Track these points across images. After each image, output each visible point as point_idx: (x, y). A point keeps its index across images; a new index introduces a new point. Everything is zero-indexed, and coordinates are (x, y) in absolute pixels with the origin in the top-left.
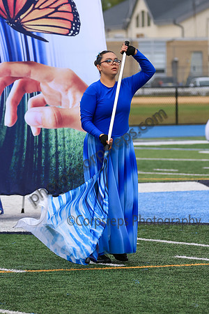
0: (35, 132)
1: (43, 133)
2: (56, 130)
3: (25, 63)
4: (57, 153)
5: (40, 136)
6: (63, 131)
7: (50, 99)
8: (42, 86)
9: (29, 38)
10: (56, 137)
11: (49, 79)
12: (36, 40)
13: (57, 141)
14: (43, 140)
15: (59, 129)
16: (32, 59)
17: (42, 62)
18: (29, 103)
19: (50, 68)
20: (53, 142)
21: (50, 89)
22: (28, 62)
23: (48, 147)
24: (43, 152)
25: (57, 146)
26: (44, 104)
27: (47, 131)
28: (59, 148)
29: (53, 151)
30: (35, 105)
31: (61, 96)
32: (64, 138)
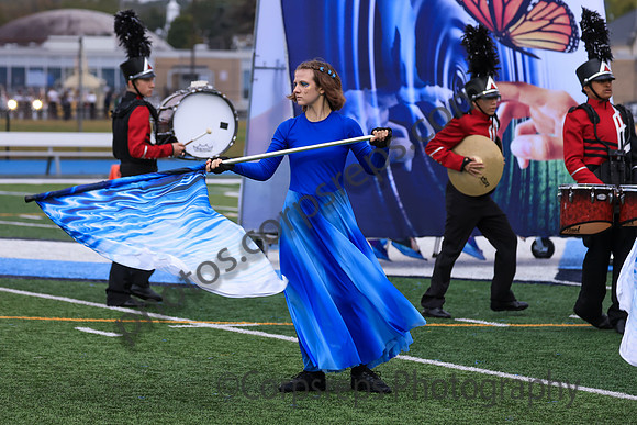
0: (522, 164)
1: (532, 165)
2: (547, 163)
3: (513, 83)
4: (548, 189)
5: (528, 168)
6: (556, 164)
7: (541, 126)
8: (532, 111)
9: (518, 54)
10: (547, 171)
11: (540, 102)
12: (526, 57)
13: (547, 175)
14: (532, 174)
15: (551, 162)
16: (521, 79)
17: (533, 82)
18: (516, 130)
19: (541, 90)
20: (543, 176)
21: (541, 115)
22: (517, 83)
23: (537, 182)
24: (532, 187)
25: (547, 181)
26: (533, 131)
27: (537, 163)
28: (550, 183)
29: (543, 187)
30: (524, 132)
31: (554, 123)
32: (556, 172)
